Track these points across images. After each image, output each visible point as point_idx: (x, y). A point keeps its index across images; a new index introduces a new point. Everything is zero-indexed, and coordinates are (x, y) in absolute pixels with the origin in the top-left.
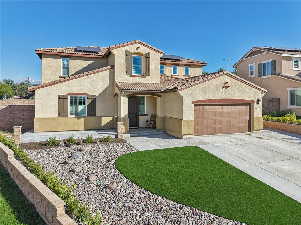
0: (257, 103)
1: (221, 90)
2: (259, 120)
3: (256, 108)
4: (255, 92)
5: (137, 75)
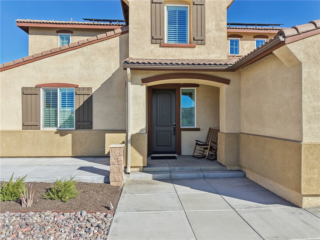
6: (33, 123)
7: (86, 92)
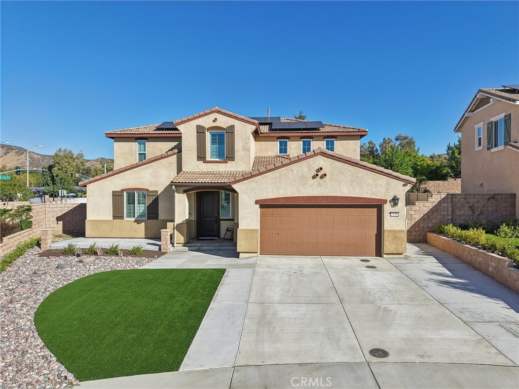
0: (392, 203)
1: (311, 181)
2: (397, 235)
3: (390, 213)
4: (388, 184)
5: (218, 160)
6: (119, 215)
7: (154, 194)
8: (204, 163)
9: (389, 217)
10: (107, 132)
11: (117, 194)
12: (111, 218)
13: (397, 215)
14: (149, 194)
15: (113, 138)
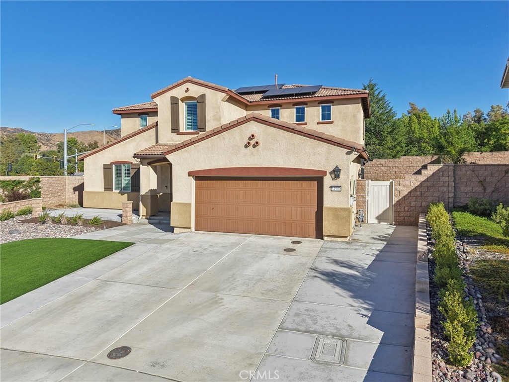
0: (333, 176)
1: (244, 150)
2: (339, 213)
3: (331, 187)
4: (329, 152)
5: (193, 131)
6: (109, 187)
7: (136, 166)
8: (177, 134)
9: (330, 192)
10: (114, 109)
11: (107, 167)
12: (102, 190)
13: (339, 189)
14: (132, 167)
15: (120, 114)
